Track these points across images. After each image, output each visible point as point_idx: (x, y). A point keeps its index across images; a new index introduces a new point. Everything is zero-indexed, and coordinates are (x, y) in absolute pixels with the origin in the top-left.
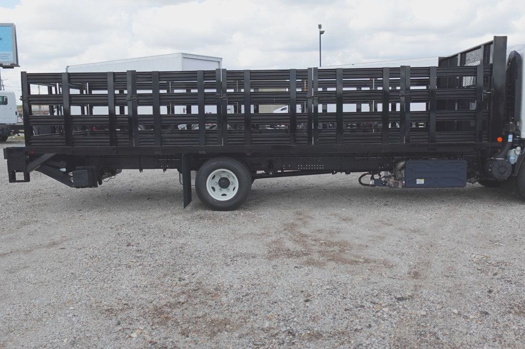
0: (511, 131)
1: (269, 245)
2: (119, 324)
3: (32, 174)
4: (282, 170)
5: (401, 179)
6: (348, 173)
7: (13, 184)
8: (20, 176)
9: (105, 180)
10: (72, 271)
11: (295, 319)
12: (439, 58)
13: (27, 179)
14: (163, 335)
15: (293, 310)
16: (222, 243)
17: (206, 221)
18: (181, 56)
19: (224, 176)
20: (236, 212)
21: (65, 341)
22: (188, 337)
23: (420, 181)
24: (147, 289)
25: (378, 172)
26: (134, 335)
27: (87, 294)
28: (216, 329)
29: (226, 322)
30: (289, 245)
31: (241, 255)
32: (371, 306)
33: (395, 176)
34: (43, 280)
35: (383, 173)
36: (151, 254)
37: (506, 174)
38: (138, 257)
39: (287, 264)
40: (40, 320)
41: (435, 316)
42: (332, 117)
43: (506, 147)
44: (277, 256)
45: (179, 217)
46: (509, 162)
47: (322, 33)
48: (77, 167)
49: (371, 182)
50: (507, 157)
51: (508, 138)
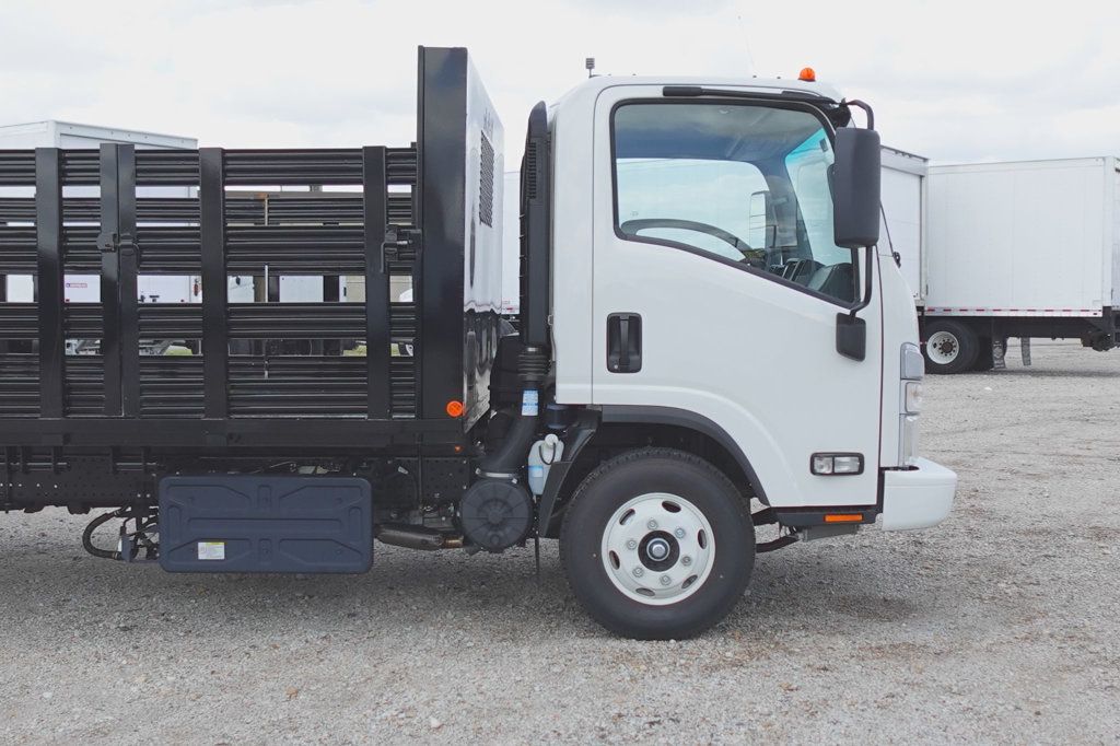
0: (531, 378)
6: (35, 509)
23: (211, 551)
37: (508, 530)
43: (513, 436)
46: (526, 486)
49: (120, 546)
50: (523, 471)
51: (519, 404)
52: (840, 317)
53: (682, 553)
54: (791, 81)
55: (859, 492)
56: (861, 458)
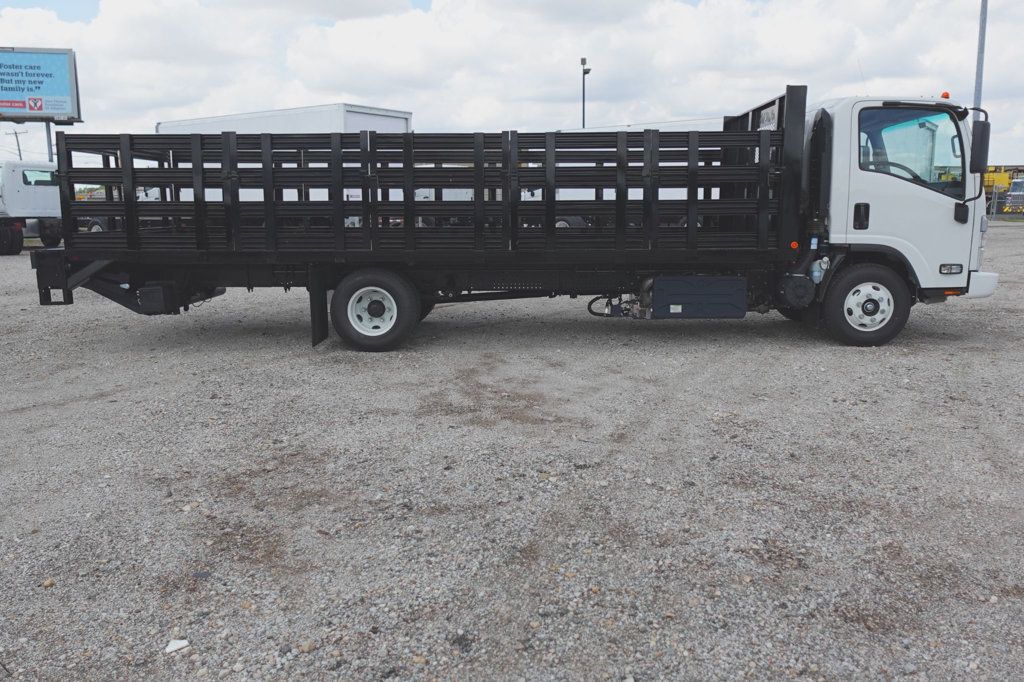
0: (816, 232)
1: (424, 398)
2: (170, 495)
3: (78, 292)
4: (469, 290)
5: (648, 306)
6: (573, 296)
7: (45, 307)
8: (57, 294)
9: (196, 304)
10: (120, 431)
11: (422, 490)
12: (725, 118)
13: (68, 300)
14: (229, 509)
15: (423, 480)
16: (356, 395)
17: (342, 366)
18: (342, 109)
19: (376, 297)
20: (393, 354)
21: (88, 515)
22: (262, 510)
23: (676, 309)
24: (223, 454)
25: (618, 294)
26: (187, 508)
27: (134, 459)
28: (305, 501)
29: (323, 493)
30: (455, 398)
31: (378, 411)
32: (536, 475)
33: (641, 302)
34: (74, 442)
35: (625, 297)
36: (244, 409)
37: (806, 299)
38: (223, 413)
39: (440, 423)
40: (58, 490)
41: (619, 488)
42: (539, 207)
43: (806, 258)
44: (430, 412)
45: (303, 361)
46: (811, 280)
47: (586, 72)
48: (147, 283)
49: (607, 311)
50: (809, 272)
51: (810, 243)
52: (957, 205)
53: (881, 308)
54: (938, 99)
55: (958, 281)
56: (961, 266)
